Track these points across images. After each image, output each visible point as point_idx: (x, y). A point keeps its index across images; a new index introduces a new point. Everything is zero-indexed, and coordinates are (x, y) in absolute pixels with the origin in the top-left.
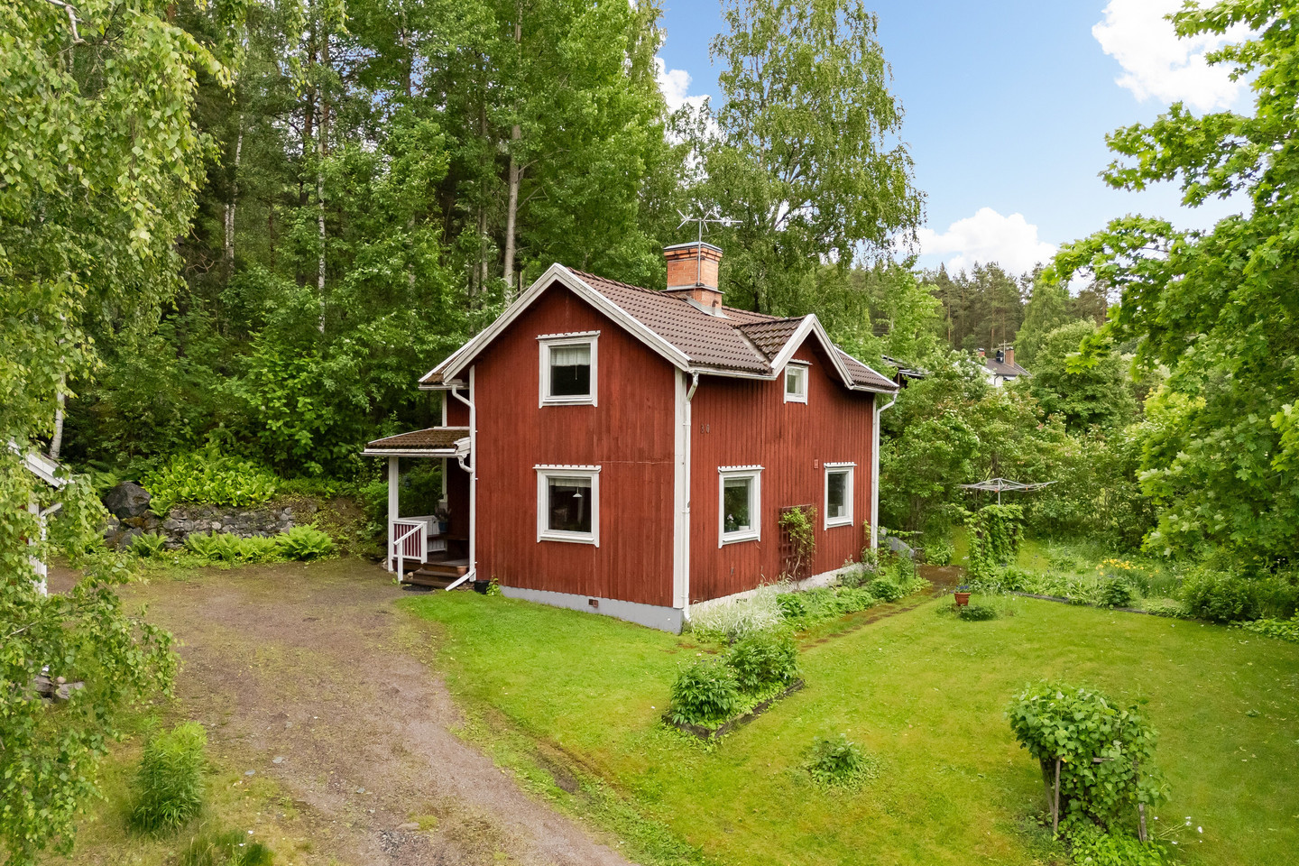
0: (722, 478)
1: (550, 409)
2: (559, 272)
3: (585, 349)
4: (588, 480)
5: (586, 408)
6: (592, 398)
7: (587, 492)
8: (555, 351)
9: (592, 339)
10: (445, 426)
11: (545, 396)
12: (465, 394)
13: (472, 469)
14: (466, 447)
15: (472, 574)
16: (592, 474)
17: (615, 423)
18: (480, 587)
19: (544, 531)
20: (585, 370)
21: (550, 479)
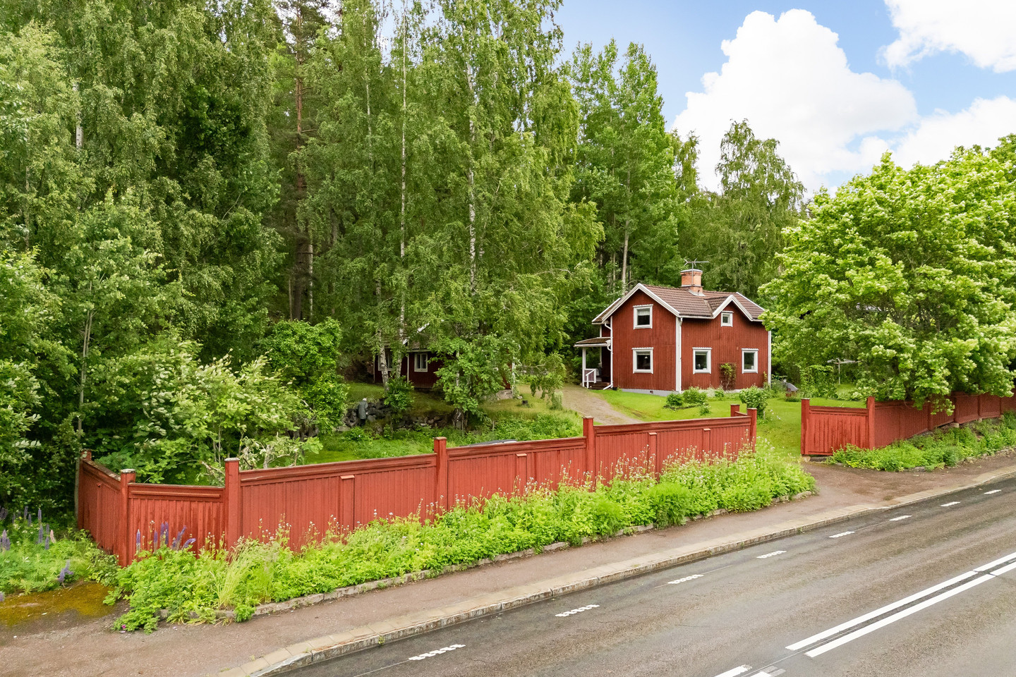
0: (694, 352)
1: (637, 330)
2: (640, 286)
3: (648, 310)
4: (649, 353)
5: (649, 329)
6: (650, 326)
7: (649, 357)
8: (639, 311)
9: (650, 307)
10: (601, 337)
11: (636, 326)
12: (609, 325)
13: (611, 350)
14: (609, 343)
15: (611, 385)
16: (651, 350)
17: (658, 334)
18: (615, 389)
19: (635, 370)
20: (648, 317)
21: (637, 353)
